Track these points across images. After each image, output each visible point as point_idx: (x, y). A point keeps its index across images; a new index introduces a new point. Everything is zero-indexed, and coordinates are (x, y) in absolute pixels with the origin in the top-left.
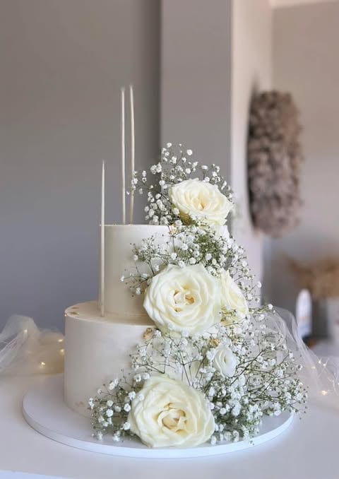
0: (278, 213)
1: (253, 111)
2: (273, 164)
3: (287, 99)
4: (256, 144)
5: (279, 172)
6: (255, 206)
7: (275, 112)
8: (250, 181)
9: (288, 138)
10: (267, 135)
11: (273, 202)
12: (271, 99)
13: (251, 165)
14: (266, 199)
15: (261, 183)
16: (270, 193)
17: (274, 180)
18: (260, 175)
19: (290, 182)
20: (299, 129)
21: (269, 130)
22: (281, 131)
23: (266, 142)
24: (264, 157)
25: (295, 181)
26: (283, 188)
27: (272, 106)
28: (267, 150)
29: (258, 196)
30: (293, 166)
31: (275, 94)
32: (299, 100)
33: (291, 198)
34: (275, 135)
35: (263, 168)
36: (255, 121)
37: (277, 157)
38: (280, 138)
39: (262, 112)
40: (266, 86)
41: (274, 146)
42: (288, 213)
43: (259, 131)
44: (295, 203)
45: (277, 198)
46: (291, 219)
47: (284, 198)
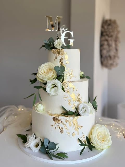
0: (110, 62)
1: (103, 27)
2: (109, 45)
3: (115, 22)
4: (103, 38)
5: (111, 48)
6: (103, 59)
7: (110, 27)
8: (101, 51)
9: (114, 36)
10: (107, 35)
11: (109, 58)
12: (109, 22)
13: (101, 46)
14: (106, 57)
15: (105, 52)
16: (107, 55)
17: (109, 51)
18: (104, 49)
19: (115, 51)
20: (118, 32)
21: (108, 33)
22: (112, 34)
23: (107, 37)
24: (106, 43)
25: (117, 50)
26: (112, 53)
27: (109, 25)
28: (107, 40)
29: (104, 56)
30: (116, 45)
31: (110, 20)
32: (118, 22)
33: (115, 56)
34: (110, 35)
35: (106, 47)
36: (103, 30)
37: (110, 43)
38: (112, 36)
39: (106, 27)
40: (108, 17)
41: (110, 39)
42: (114, 62)
43: (104, 34)
44: (116, 58)
45: (110, 57)
46: (115, 64)
47: (112, 57)
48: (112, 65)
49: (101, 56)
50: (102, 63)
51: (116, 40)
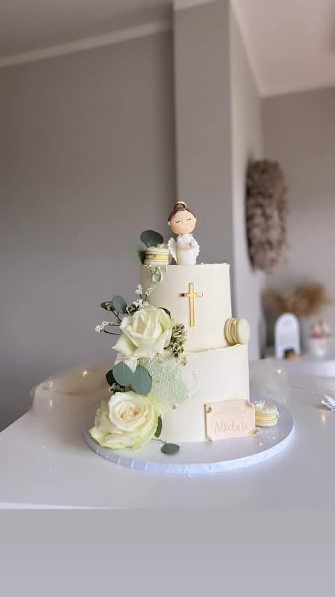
0: (271, 254)
1: (249, 175)
2: (266, 216)
3: (275, 166)
4: (252, 201)
5: (271, 222)
6: (253, 250)
7: (266, 176)
8: (249, 231)
9: (277, 196)
10: (261, 194)
11: (267, 247)
12: (262, 166)
13: (249, 218)
14: (262, 245)
15: (257, 232)
16: (263, 239)
17: (267, 229)
18: (256, 225)
19: (279, 230)
20: (285, 190)
21: (262, 190)
22: (271, 191)
23: (261, 200)
24: (258, 212)
25: (283, 230)
26: (274, 235)
27: (264, 171)
28: (261, 206)
29: (255, 242)
30: (282, 219)
31: (265, 162)
32: (284, 167)
33: (280, 243)
34: (266, 194)
35: (259, 220)
36: (251, 183)
37: (269, 211)
38: (271, 196)
39: (256, 176)
40: (259, 156)
41: (266, 202)
42: (279, 254)
43: (254, 191)
44: (284, 247)
45: (269, 243)
46: (281, 259)
47: (275, 243)
48: (273, 262)
49: (250, 242)
50: (252, 259)
51: (281, 208)
